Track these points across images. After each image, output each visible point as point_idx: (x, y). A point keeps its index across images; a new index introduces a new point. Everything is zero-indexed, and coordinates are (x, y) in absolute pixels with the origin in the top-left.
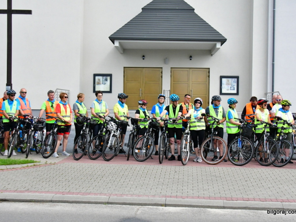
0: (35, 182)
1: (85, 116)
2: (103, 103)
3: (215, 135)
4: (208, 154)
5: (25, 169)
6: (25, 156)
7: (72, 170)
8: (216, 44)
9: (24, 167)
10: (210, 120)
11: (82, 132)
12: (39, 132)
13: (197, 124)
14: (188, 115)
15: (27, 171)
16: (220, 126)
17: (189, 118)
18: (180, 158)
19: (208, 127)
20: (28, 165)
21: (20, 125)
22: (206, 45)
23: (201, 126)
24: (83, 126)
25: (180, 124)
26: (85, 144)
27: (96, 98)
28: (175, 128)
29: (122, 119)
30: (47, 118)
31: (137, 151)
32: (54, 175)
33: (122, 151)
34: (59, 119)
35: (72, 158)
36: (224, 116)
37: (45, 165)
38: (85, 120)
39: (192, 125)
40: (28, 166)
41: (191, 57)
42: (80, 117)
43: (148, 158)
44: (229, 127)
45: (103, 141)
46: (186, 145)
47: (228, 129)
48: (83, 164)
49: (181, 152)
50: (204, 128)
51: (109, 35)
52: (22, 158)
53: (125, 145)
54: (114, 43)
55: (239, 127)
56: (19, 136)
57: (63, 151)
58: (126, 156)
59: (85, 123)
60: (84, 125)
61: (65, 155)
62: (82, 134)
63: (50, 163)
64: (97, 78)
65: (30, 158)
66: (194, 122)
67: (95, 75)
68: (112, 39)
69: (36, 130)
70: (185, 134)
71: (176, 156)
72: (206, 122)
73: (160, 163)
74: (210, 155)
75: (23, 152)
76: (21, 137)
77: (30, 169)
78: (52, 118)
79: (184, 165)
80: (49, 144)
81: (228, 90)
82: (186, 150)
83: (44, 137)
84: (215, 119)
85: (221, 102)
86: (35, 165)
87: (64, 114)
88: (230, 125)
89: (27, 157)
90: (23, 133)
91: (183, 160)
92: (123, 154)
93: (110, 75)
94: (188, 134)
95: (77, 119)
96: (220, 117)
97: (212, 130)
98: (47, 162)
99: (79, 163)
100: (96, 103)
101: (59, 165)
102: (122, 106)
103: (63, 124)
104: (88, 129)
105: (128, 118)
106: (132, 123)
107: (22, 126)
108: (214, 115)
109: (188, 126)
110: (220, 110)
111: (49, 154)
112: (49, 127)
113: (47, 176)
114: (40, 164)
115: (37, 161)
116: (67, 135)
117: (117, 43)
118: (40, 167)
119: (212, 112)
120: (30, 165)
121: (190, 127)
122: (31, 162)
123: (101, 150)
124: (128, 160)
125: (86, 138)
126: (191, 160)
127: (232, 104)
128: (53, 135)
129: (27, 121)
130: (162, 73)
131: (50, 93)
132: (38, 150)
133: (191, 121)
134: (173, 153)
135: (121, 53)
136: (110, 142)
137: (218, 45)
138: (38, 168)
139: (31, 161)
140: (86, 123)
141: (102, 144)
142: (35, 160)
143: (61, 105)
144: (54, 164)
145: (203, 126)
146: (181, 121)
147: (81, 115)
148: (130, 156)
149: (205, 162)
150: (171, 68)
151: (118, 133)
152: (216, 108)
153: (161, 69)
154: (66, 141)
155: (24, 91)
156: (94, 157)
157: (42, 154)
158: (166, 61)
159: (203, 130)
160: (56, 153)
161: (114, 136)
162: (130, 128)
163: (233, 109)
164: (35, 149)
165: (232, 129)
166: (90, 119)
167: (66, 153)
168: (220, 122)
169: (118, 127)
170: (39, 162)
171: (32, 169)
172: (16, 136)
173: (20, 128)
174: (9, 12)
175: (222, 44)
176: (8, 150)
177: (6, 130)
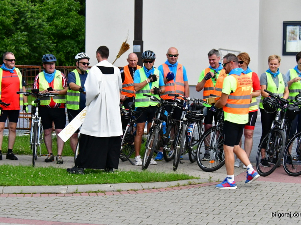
1: (278, 97)
5: (174, 191)
7: (257, 193)
9: (172, 187)
11: (273, 126)
12: (195, 125)
15: (178, 193)
20: (178, 184)
21: (162, 113)
24: (275, 114)
26: (279, 148)
32: (227, 203)
37: (210, 184)
38: (279, 103)
40: (179, 186)
42: (270, 98)
48: (277, 183)
52: (167, 169)
56: (161, 132)
59: (279, 110)
60: (276, 112)
62: (274, 129)
63: (217, 179)
64: (288, 29)
65: (181, 171)
67: (286, 24)
69: (190, 120)
75: (167, 160)
76: (164, 133)
77: (181, 191)
86: (190, 184)
89: (175, 169)
90: (167, 126)
95: (265, 102)
98: (211, 178)
99: (270, 182)
107: (166, 113)
113: (213, 205)
114: (200, 181)
115: (194, 176)
118: (199, 187)
120: (181, 182)
122: (184, 178)
125: (279, 134)
129: (176, 105)
132: (193, 157)
138: (197, 189)
139: (183, 175)
140: (281, 109)
142: (190, 175)
147: (271, 95)
154: (248, 141)
156: (294, 171)
166: (287, 102)
170: (198, 178)
171: (186, 191)
172: (157, 131)
173: (163, 118)
176: (142, 157)
177: (138, 121)
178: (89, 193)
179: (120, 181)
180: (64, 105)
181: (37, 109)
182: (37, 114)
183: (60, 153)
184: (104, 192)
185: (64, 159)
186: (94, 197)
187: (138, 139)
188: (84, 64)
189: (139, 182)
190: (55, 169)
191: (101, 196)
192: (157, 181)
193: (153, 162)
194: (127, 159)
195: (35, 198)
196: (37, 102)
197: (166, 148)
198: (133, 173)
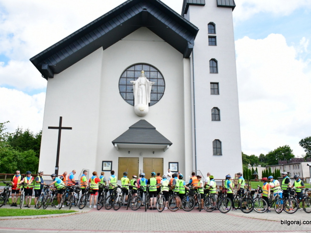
0: (78, 224)
3: (175, 195)
6: (69, 208)
7: (97, 216)
8: (167, 146)
9: (70, 215)
11: (102, 194)
15: (72, 217)
21: (67, 190)
22: (162, 146)
32: (88, 219)
37: (82, 213)
41: (154, 152)
43: (138, 208)
45: (113, 198)
48: (103, 212)
51: (112, 141)
52: (67, 209)
54: (114, 145)
59: (104, 189)
60: (103, 190)
64: (104, 163)
65: (72, 209)
67: (103, 162)
68: (114, 143)
73: (146, 211)
75: (67, 206)
76: (67, 197)
79: (159, 212)
80: (83, 200)
81: (173, 169)
86: (76, 214)
89: (70, 209)
90: (68, 194)
93: (111, 162)
97: (174, 192)
98: (82, 211)
99: (100, 212)
101: (89, 213)
104: (105, 192)
107: (68, 190)
111: (83, 207)
112: (84, 191)
113: (84, 220)
114: (78, 213)
117: (116, 145)
120: (73, 213)
124: (127, 209)
128: (86, 196)
129: (71, 188)
130: (138, 160)
132: (76, 204)
135: (117, 150)
136: (117, 200)
137: (168, 146)
138: (78, 215)
139: (73, 211)
141: (113, 200)
142: (76, 211)
144: (87, 212)
148: (128, 207)
149: (170, 209)
150: (144, 158)
151: (121, 194)
153: (138, 159)
156: (108, 208)
157: (79, 207)
158: (141, 154)
161: (120, 196)
164: (74, 203)
166: (106, 187)
169: (122, 191)
170: (78, 212)
171: (74, 216)
172: (65, 196)
173: (67, 192)
174: (60, 128)
175: (170, 146)
176: (59, 205)
179: (52, 213)
180: (32, 188)
182: (23, 191)
183: (30, 204)
184: (47, 217)
185: (31, 206)
186: (43, 219)
188: (42, 174)
189: (59, 213)
191: (46, 219)
192: (65, 213)
193: (63, 206)
194: (54, 205)
195: (23, 220)
196: (23, 187)
197: (67, 202)
198: (56, 211)
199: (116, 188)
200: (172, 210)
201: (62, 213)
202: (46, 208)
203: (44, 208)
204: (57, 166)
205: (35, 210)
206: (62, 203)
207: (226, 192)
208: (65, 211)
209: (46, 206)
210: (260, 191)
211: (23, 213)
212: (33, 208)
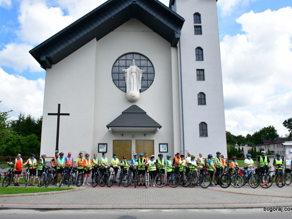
0: (75, 199)
2: (106, 158)
3: (161, 173)
4: (158, 182)
7: (92, 192)
8: (157, 129)
9: (68, 191)
10: (158, 166)
12: (74, 173)
13: (152, 167)
14: (147, 164)
15: (70, 193)
16: (163, 168)
17: (148, 165)
18: (144, 185)
19: (157, 169)
22: (152, 129)
23: (154, 169)
24: (97, 170)
25: (144, 168)
27: (102, 156)
28: (141, 170)
29: (116, 165)
30: (78, 166)
31: (123, 182)
33: (115, 182)
34: (85, 167)
35: (92, 186)
36: (165, 163)
37: (79, 190)
38: (98, 167)
39: (150, 168)
41: (145, 135)
43: (129, 185)
44: (168, 169)
45: (107, 177)
46: (147, 178)
47: (167, 170)
48: (98, 189)
49: (145, 181)
50: (156, 170)
51: (106, 125)
52: (66, 187)
53: (118, 179)
54: (108, 129)
55: (173, 168)
56: (65, 175)
57: (87, 182)
58: (118, 184)
59: (98, 169)
61: (88, 185)
63: (81, 189)
64: (100, 145)
65: (71, 187)
66: (151, 167)
67: (99, 144)
68: (108, 127)
69: (73, 172)
70: (147, 172)
71: (142, 183)
72: (156, 166)
73: (135, 187)
74: (159, 183)
75: (66, 184)
78: (82, 166)
79: (147, 188)
80: (80, 179)
81: (163, 150)
82: (147, 181)
83: (77, 176)
84: (161, 165)
85: (163, 157)
86: (73, 190)
87: (88, 164)
88: (168, 168)
89: (69, 186)
90: (67, 174)
91: (146, 186)
92: (116, 183)
93: (106, 144)
94: (148, 172)
96: (163, 164)
97: (160, 170)
98: (79, 188)
100: (102, 158)
101: (86, 190)
102: (115, 160)
103: (87, 169)
104: (99, 171)
105: (119, 165)
106: (121, 168)
107: (67, 170)
108: (161, 163)
109: (148, 169)
110: (163, 160)
111: (80, 184)
113: (80, 196)
116: (89, 175)
117: (110, 129)
118: (76, 191)
119: (159, 162)
120: (71, 190)
121: (149, 169)
123: (105, 182)
124: (119, 186)
125: (98, 176)
126: (150, 185)
127: (168, 158)
128: (82, 175)
129: (69, 168)
130: (131, 142)
131: (80, 154)
132: (74, 183)
133: (149, 166)
134: (141, 182)
135: (112, 133)
136: (110, 178)
137: (158, 129)
141: (106, 178)
142: (73, 188)
143: (86, 160)
144: (83, 189)
145: (155, 169)
146: (144, 166)
147: (96, 165)
148: (120, 184)
149: (156, 186)
150: (136, 140)
151: (114, 173)
152: (161, 160)
153: (131, 141)
154: (88, 178)
155: (70, 153)
156: (102, 185)
157: (76, 185)
158: (133, 137)
159: (155, 171)
160: (84, 184)
161: (112, 174)
162: (119, 170)
163: (169, 160)
165: (170, 170)
166: (100, 166)
167: (88, 184)
168: (163, 166)
169: (114, 170)
170: (76, 189)
171: (72, 192)
172: (64, 176)
173: (66, 172)
174: (59, 114)
175: (159, 129)
176: (59, 183)
177: (58, 173)
178: (44, 194)
179: (53, 191)
180: (36, 168)
181: (29, 170)
182: (28, 171)
183: (34, 183)
184: (48, 194)
185: (35, 184)
186: (45, 196)
187: (58, 178)
189: (59, 191)
190: (33, 188)
191: (47, 195)
192: (64, 190)
193: (62, 185)
194: (55, 184)
195: (27, 197)
197: (66, 180)
198: (57, 188)
199: (109, 168)
200: (158, 186)
201: (61, 190)
202: (48, 186)
203: (45, 186)
204: (57, 149)
205: (38, 188)
206: (61, 181)
207: (206, 170)
208: (64, 188)
209: (48, 184)
210: (237, 168)
211: (27, 191)
212: (36, 187)
